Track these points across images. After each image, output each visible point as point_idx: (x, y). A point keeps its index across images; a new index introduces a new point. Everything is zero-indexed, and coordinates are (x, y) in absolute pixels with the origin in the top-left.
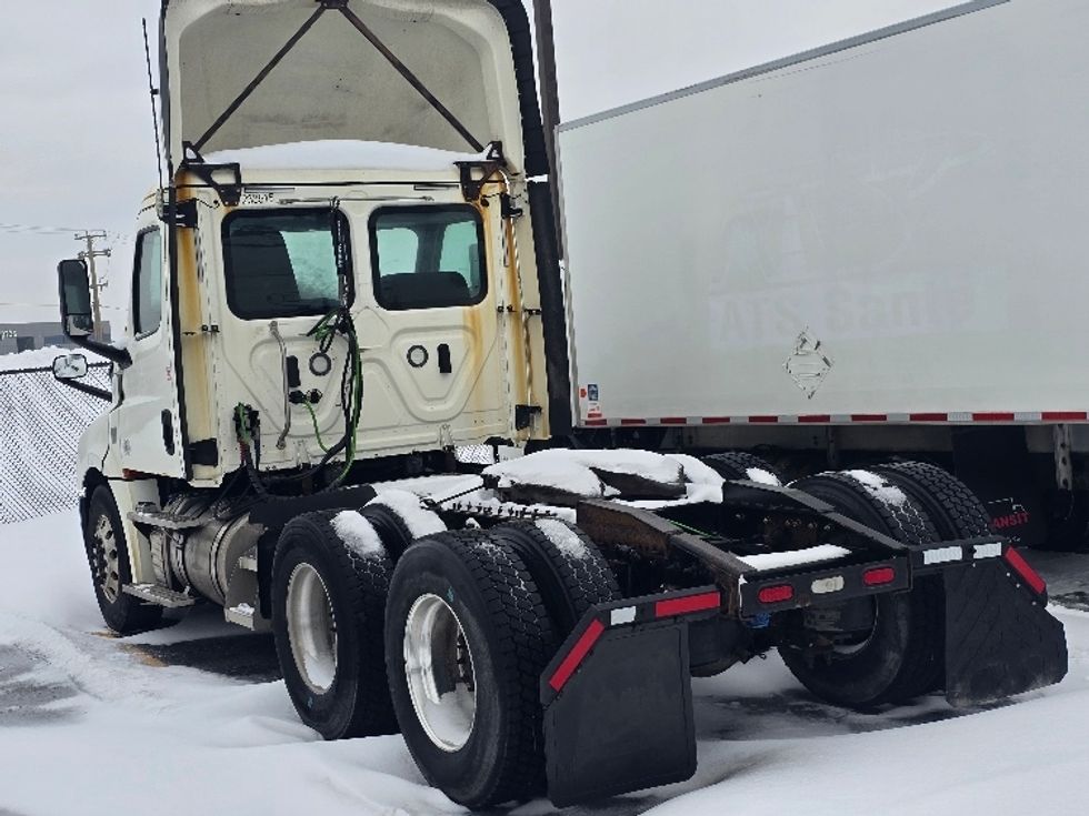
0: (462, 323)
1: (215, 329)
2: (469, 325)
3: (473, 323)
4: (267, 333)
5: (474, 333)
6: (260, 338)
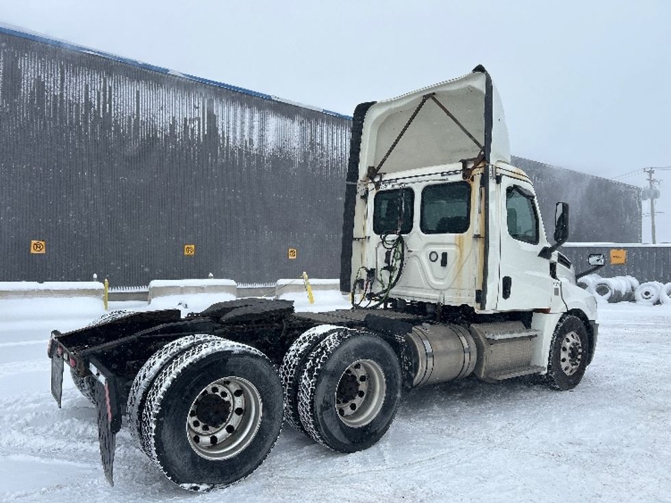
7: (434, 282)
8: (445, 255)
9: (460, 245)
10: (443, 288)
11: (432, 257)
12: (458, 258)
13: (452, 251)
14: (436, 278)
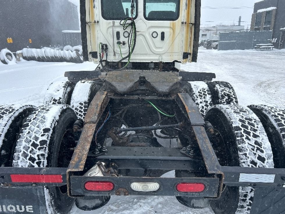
0: (169, 26)
1: (98, 22)
2: (172, 27)
3: (173, 26)
4: (112, 24)
5: (173, 30)
6: (110, 25)
7: (154, 49)
8: (163, 34)
9: (173, 28)
10: (162, 53)
11: (153, 35)
12: (172, 35)
13: (167, 32)
14: (156, 47)
